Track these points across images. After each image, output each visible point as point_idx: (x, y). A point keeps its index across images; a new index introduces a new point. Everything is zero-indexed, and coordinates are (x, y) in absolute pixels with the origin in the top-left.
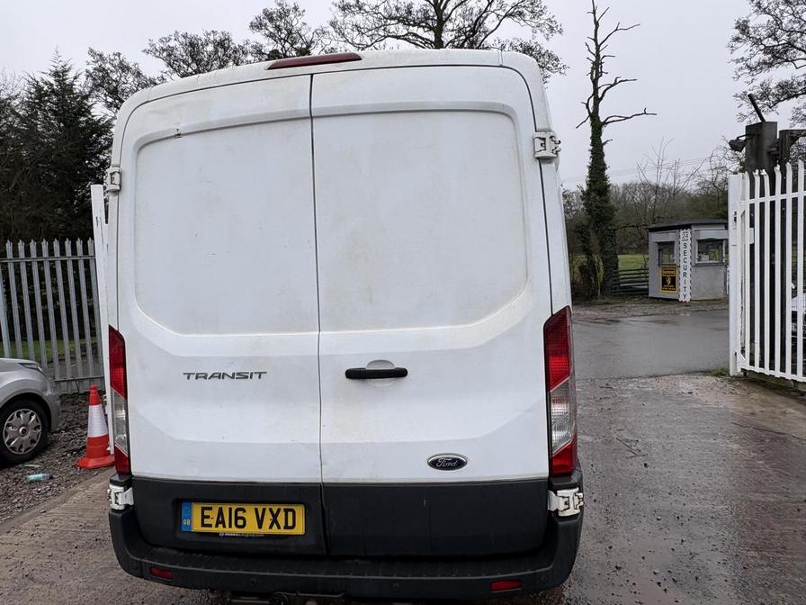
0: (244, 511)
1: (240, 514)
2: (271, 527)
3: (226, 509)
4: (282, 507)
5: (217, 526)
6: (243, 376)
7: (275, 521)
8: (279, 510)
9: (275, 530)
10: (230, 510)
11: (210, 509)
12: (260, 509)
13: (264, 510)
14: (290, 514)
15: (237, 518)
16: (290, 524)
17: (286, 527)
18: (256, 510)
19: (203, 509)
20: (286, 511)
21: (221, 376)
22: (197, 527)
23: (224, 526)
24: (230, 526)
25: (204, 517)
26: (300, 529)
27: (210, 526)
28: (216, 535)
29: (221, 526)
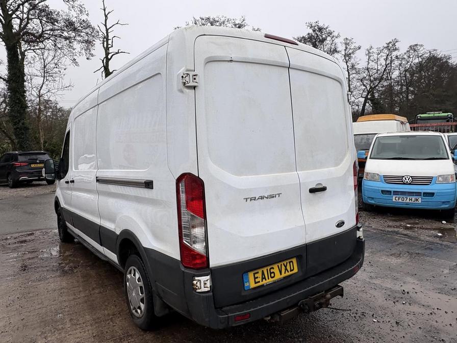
0: (273, 268)
1: (272, 271)
2: (285, 273)
3: (265, 270)
4: (288, 261)
5: (262, 281)
6: (272, 197)
7: (286, 269)
8: (287, 263)
9: (287, 274)
10: (267, 270)
11: (258, 273)
12: (279, 265)
13: (281, 265)
14: (291, 263)
15: (271, 273)
16: (292, 269)
17: (291, 271)
18: (278, 266)
19: (254, 274)
20: (290, 262)
21: (262, 198)
22: (253, 285)
23: (266, 280)
24: (268, 279)
25: (255, 278)
26: (296, 270)
27: (259, 282)
28: (263, 286)
29: (264, 280)
